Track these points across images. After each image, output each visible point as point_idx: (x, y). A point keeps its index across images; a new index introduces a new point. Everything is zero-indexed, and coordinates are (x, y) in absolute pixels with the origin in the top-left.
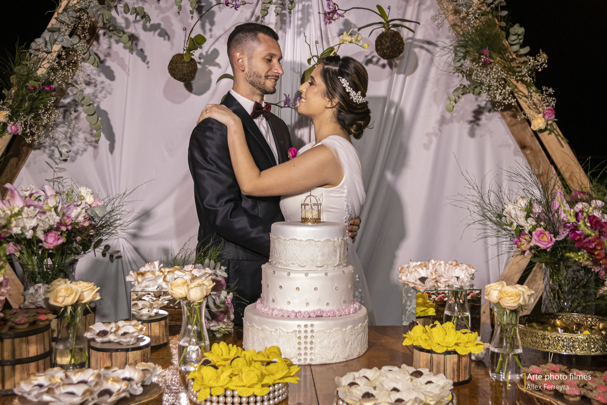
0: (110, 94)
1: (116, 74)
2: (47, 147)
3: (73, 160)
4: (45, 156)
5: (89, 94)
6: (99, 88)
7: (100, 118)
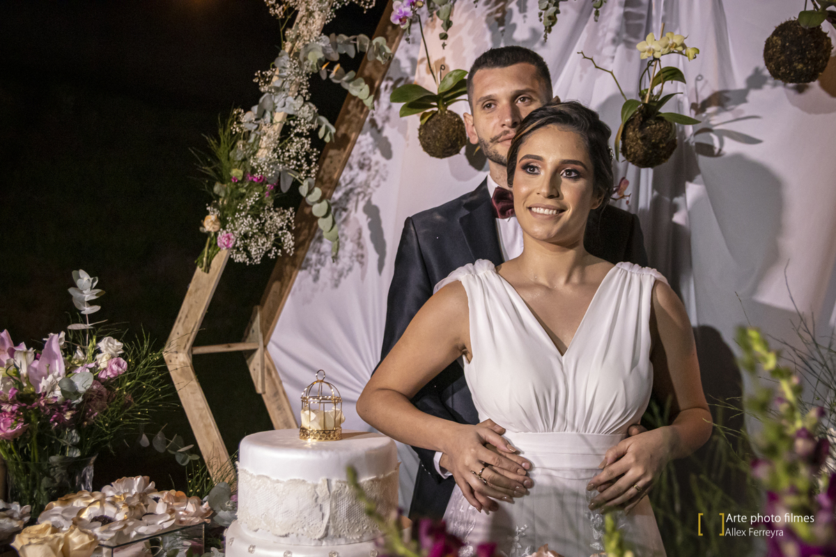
0: (384, 180)
1: (393, 148)
2: (314, 266)
3: (336, 286)
4: (310, 278)
5: (361, 183)
6: (373, 172)
7: (369, 220)
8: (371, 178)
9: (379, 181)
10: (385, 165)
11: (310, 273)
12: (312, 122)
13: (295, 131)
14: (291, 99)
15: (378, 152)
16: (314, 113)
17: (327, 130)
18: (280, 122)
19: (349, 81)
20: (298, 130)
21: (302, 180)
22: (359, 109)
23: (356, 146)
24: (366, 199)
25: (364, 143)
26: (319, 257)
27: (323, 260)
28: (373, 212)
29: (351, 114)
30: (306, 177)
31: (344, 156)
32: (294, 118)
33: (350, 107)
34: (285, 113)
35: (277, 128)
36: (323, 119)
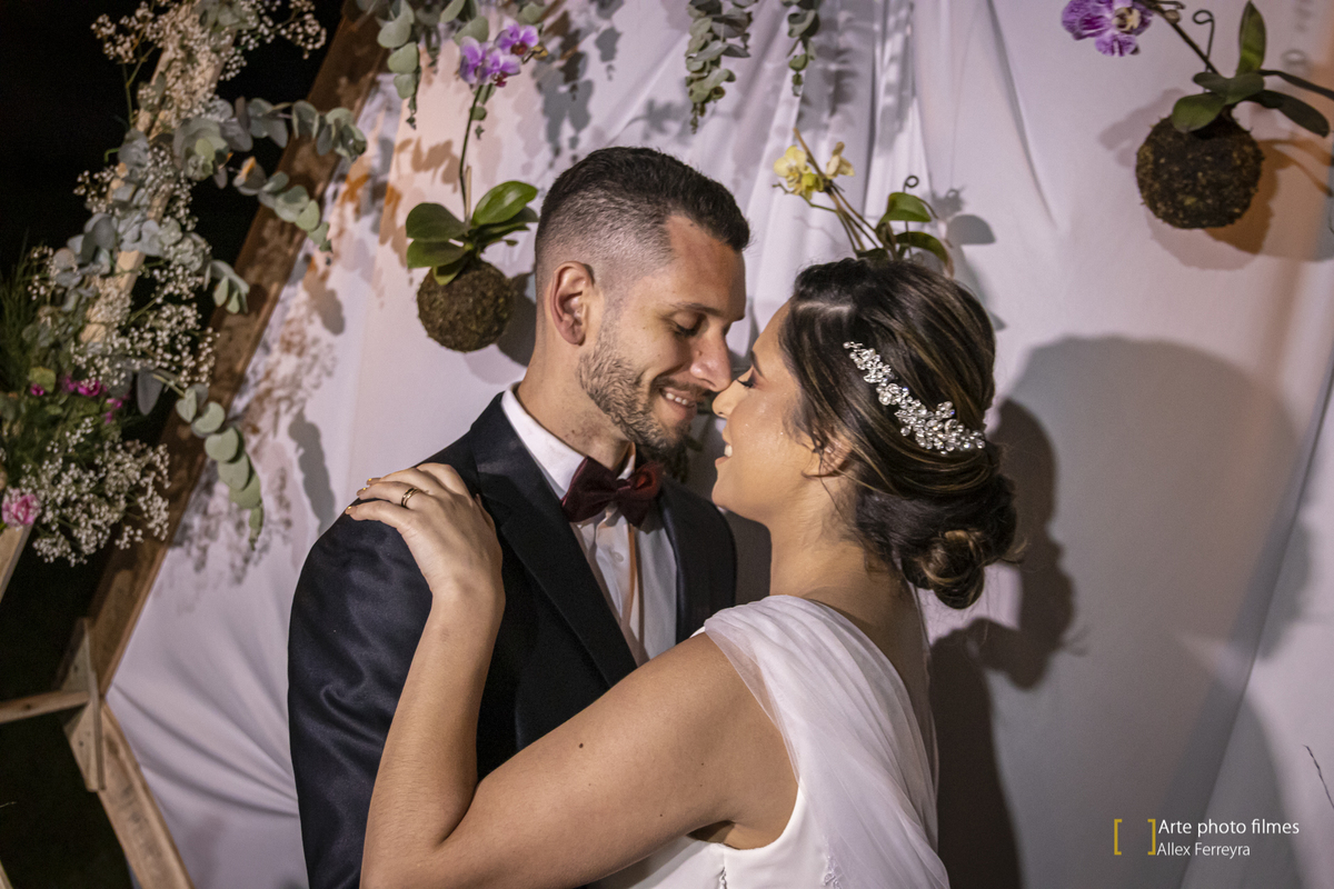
0: (330, 374)
1: (347, 313)
2: (196, 540)
3: (239, 580)
4: (189, 565)
5: (285, 378)
6: (307, 359)
7: (301, 451)
8: (304, 370)
9: (319, 376)
10: (330, 346)
11: (189, 553)
12: (199, 273)
13: (166, 292)
14: (151, 225)
15: (317, 320)
16: (204, 256)
17: (232, 288)
18: (131, 271)
19: (275, 193)
20: (170, 289)
21: (183, 389)
22: (286, 236)
23: (278, 309)
24: (295, 410)
25: (292, 303)
26: (206, 523)
27: (213, 528)
28: (306, 435)
29: (270, 246)
30: (191, 383)
31: (257, 327)
32: (161, 263)
33: (266, 233)
34: (141, 254)
35: (125, 282)
36: (223, 266)
